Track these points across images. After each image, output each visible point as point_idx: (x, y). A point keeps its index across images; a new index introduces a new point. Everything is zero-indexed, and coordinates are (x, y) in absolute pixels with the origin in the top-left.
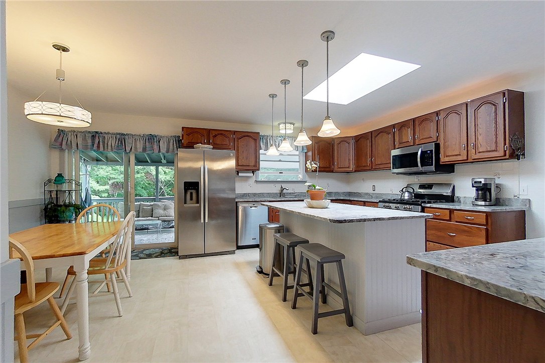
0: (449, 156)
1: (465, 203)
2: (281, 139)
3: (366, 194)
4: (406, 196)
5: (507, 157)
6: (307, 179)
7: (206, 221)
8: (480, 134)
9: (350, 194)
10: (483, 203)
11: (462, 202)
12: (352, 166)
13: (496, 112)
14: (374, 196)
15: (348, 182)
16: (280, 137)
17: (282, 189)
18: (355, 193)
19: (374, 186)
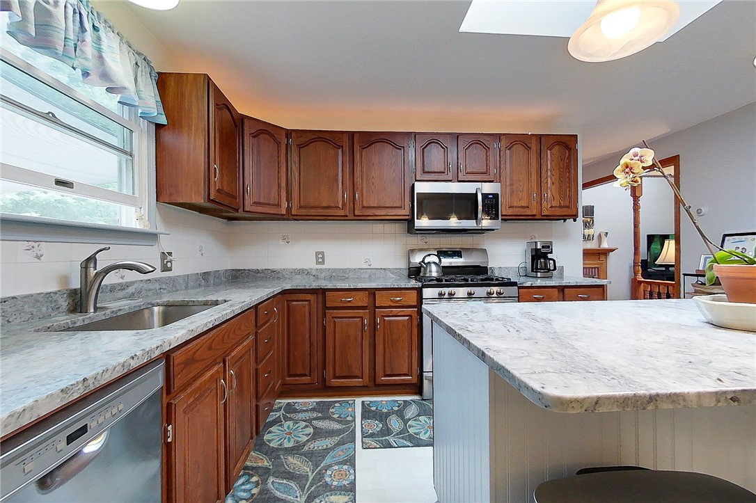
0: (514, 208)
3: (301, 272)
6: (160, 228)
8: (553, 184)
13: (569, 158)
14: (322, 276)
15: (229, 243)
18: (257, 271)
19: (322, 253)
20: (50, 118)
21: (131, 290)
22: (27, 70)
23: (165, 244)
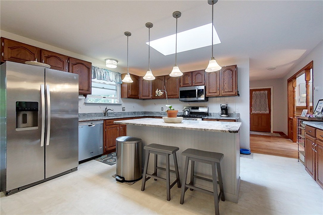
0: (211, 93)
1: (214, 116)
2: (105, 71)
3: (158, 113)
4: (187, 113)
5: (236, 95)
6: (122, 103)
7: (48, 143)
8: (226, 84)
9: (145, 113)
10: (225, 116)
11: (212, 115)
12: (151, 96)
13: (232, 74)
14: (162, 114)
15: (143, 105)
16: (104, 69)
17: (106, 110)
18: (149, 112)
19: (163, 108)
20: (103, 88)
21: (115, 114)
22: (100, 83)
23: (123, 106)
